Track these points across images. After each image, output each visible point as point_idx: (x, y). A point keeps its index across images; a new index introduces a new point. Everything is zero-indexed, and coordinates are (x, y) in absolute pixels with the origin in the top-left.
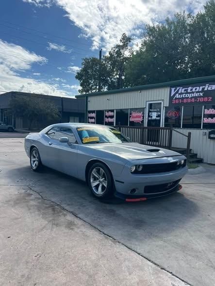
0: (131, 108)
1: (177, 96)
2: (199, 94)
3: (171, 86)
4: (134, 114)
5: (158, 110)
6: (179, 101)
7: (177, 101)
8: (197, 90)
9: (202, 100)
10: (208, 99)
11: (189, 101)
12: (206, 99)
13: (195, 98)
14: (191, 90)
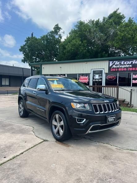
0: (79, 73)
1: (114, 66)
2: (129, 66)
3: (110, 60)
4: (82, 77)
5: (100, 75)
6: (116, 70)
7: (114, 70)
8: (128, 63)
9: (131, 69)
10: (135, 69)
11: (123, 69)
12: (134, 69)
13: (127, 68)
14: (124, 63)
